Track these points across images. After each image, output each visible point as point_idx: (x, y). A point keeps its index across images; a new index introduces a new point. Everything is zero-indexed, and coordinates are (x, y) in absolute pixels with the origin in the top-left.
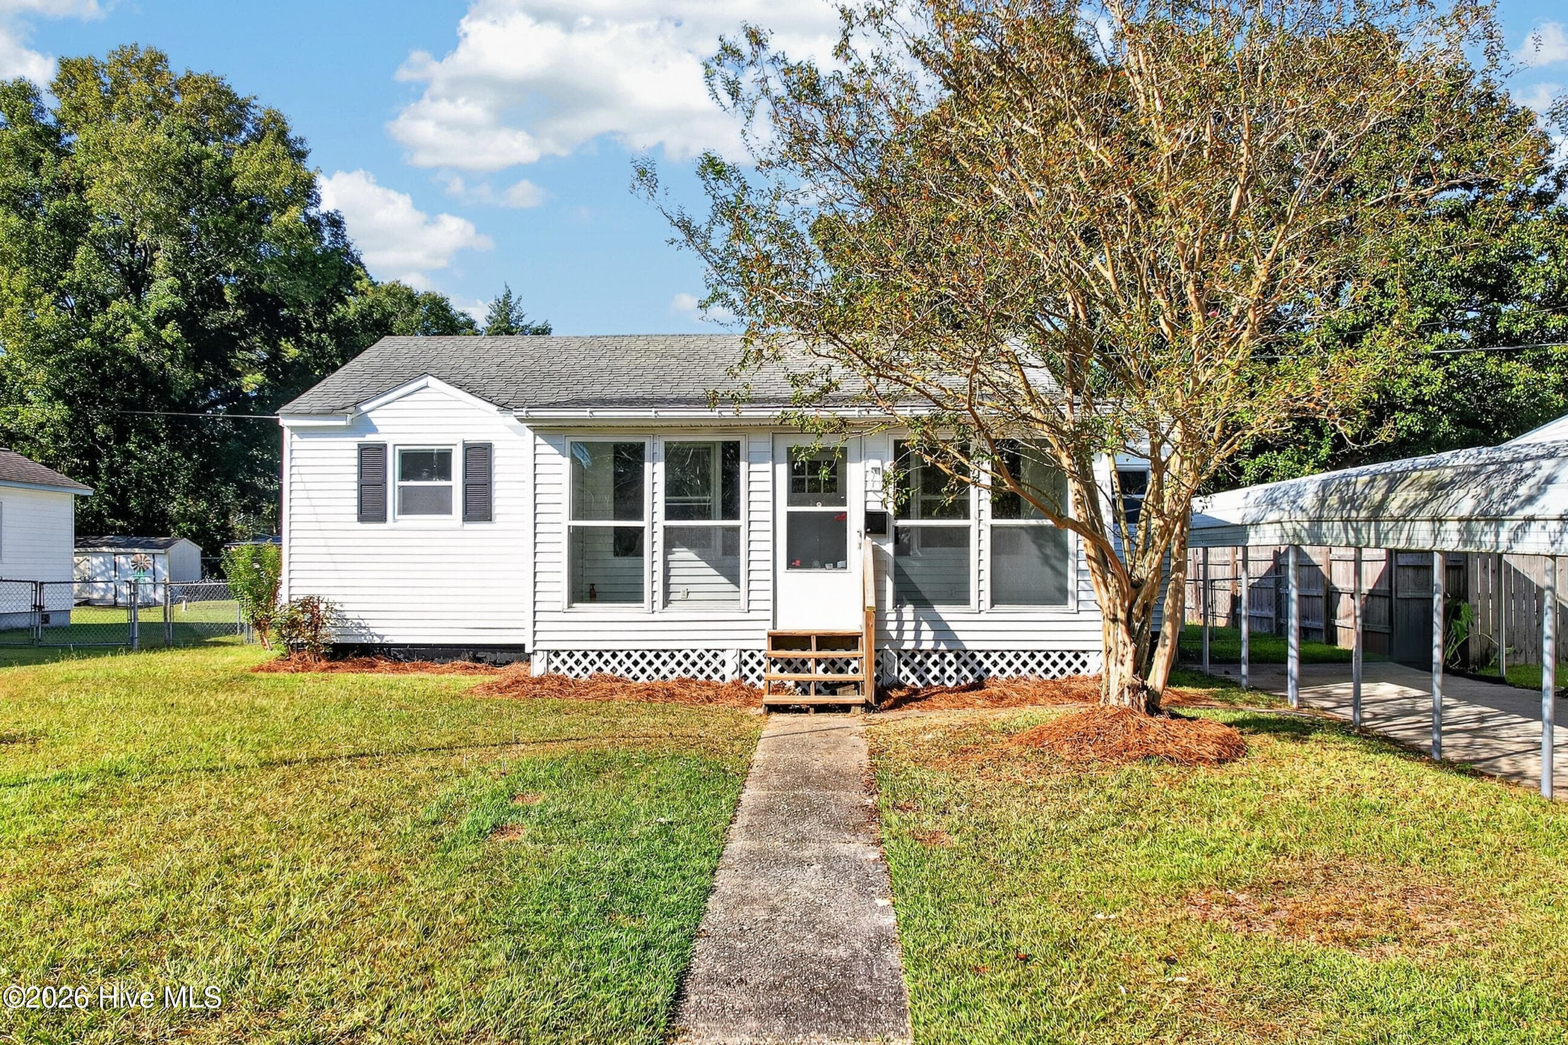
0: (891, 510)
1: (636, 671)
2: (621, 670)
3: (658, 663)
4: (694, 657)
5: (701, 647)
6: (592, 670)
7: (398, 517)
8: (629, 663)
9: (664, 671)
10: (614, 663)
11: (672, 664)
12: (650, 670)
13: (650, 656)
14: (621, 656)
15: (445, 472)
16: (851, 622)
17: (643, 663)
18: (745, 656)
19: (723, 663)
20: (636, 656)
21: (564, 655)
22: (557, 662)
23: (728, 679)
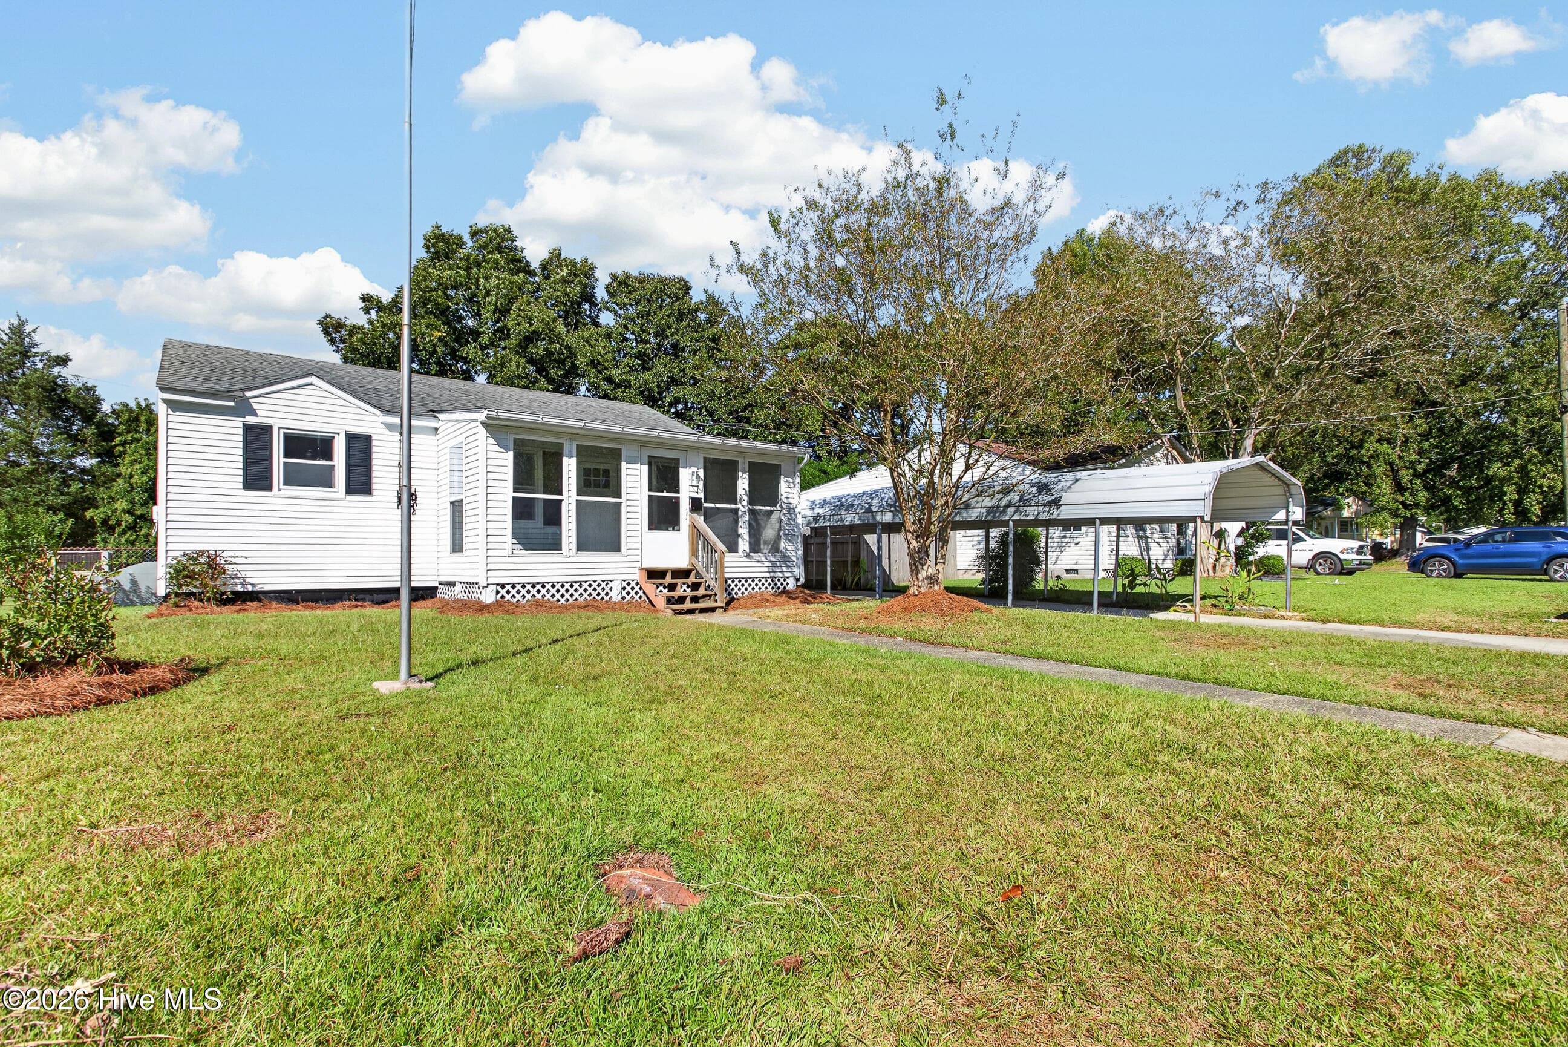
0: (701, 496)
1: (558, 596)
2: (548, 596)
3: (572, 591)
4: (595, 585)
5: (599, 578)
6: (528, 597)
7: (282, 487)
8: (553, 591)
9: (576, 595)
10: (543, 591)
11: (581, 591)
12: (567, 596)
13: (567, 586)
14: (548, 586)
15: (328, 454)
16: (682, 562)
17: (563, 591)
18: (625, 584)
19: (611, 589)
20: (558, 586)
21: (508, 587)
22: (503, 592)
23: (614, 599)
